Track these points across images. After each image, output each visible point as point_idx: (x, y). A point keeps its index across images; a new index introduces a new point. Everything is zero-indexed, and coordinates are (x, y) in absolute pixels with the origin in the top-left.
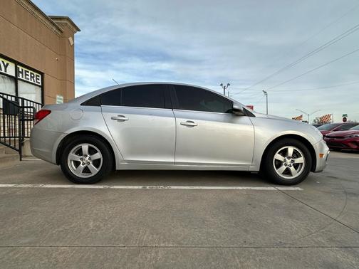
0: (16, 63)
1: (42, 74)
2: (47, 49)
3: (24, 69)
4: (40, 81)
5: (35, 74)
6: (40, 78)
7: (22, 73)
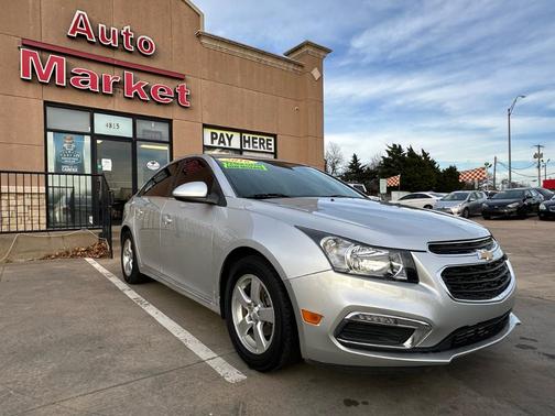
0: (241, 131)
1: (275, 136)
2: (281, 99)
3: (251, 136)
4: (272, 147)
5: (265, 138)
6: (272, 142)
7: (249, 142)
